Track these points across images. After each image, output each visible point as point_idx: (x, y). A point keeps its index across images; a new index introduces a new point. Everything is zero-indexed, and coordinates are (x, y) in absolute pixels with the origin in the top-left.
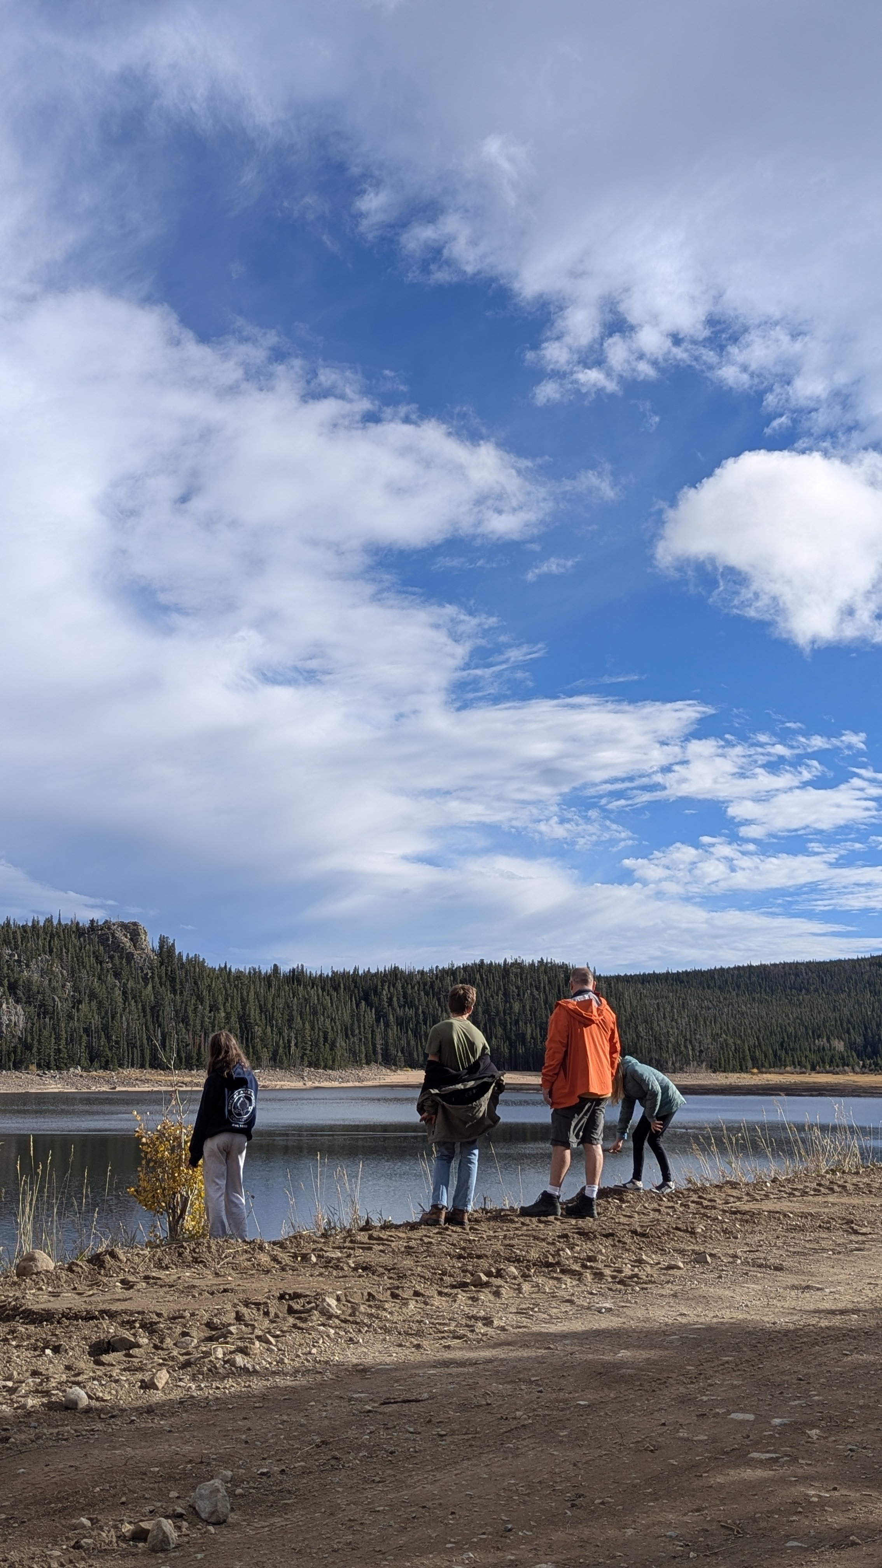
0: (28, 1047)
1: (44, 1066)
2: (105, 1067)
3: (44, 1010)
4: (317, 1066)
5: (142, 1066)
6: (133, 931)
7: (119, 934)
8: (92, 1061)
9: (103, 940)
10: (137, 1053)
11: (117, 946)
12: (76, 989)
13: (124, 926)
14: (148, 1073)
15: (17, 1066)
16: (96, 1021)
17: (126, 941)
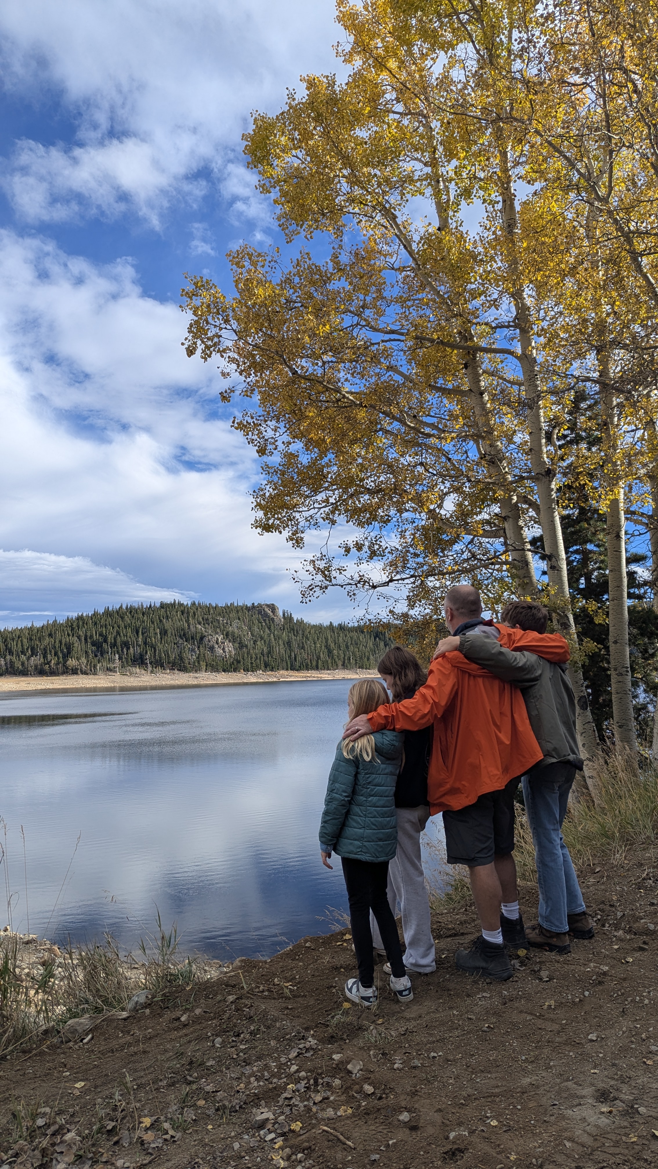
0: (239, 662)
1: (246, 670)
2: (272, 671)
3: (242, 646)
4: (362, 668)
5: (287, 670)
6: (273, 608)
7: (266, 609)
8: (266, 667)
9: (260, 612)
10: (285, 664)
11: (266, 615)
12: (252, 635)
13: (268, 606)
14: (291, 673)
15: (235, 671)
16: (265, 650)
17: (270, 612)
